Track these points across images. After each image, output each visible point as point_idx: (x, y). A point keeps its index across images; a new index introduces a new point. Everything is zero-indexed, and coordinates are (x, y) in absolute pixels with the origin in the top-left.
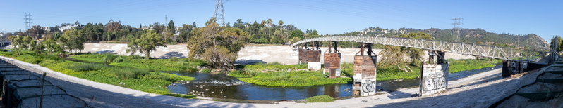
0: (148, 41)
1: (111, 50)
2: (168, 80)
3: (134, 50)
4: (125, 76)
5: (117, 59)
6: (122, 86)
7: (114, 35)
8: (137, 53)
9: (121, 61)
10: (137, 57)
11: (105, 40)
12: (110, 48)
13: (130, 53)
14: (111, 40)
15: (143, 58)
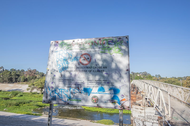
0: (41, 83)
1: (20, 89)
2: (38, 106)
3: (33, 89)
4: (10, 105)
5: (19, 95)
6: (6, 111)
7: (27, 79)
8: (35, 91)
9: (22, 96)
10: (35, 93)
11: (19, 82)
12: (20, 87)
13: (29, 91)
14: (24, 81)
15: (38, 94)
